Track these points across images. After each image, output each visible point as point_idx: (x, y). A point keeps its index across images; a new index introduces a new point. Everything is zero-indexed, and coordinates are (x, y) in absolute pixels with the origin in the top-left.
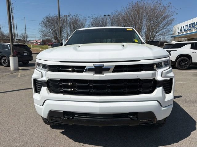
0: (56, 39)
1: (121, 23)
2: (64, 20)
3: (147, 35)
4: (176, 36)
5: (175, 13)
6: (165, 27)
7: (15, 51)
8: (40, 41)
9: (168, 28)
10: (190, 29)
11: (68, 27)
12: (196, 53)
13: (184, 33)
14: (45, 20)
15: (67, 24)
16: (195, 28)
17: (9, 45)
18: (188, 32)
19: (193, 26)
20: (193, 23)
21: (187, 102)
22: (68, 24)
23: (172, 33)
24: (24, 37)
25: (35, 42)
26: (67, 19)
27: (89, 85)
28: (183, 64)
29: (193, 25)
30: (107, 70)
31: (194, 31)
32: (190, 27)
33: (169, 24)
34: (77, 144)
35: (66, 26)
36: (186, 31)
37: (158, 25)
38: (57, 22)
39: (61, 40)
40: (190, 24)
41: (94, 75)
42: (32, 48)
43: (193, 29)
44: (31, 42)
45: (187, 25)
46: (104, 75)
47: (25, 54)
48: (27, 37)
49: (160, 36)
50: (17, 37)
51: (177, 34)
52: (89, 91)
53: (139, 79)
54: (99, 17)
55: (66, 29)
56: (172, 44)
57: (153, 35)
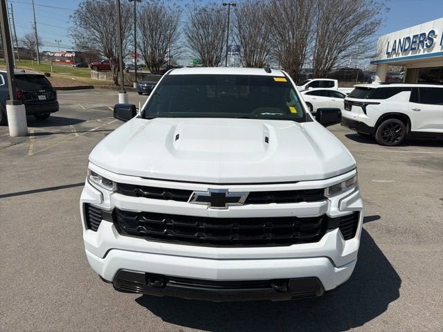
0: (110, 54)
1: (261, 24)
2: (128, 10)
3: (318, 55)
4: (383, 60)
5: (383, 8)
6: (360, 39)
7: (17, 90)
8: (70, 55)
9: (367, 41)
10: (415, 49)
11: (138, 29)
12: (419, 110)
13: (401, 56)
14: (84, 9)
15: (135, 19)
16: (425, 47)
17: (2, 76)
18: (410, 55)
19: (420, 42)
20: (421, 35)
21: (389, 232)
22: (138, 20)
23: (373, 53)
24: (32, 44)
25: (58, 57)
26: (135, 9)
27: (198, 225)
28: (391, 133)
29: (421, 39)
30: (235, 199)
31: (421, 53)
32: (413, 42)
33: (368, 32)
34: (170, 326)
35: (133, 27)
36: (405, 50)
37: (343, 34)
38: (111, 15)
39: (123, 58)
40: (414, 37)
41: (209, 209)
42: (52, 74)
43: (420, 47)
44: (49, 56)
45: (409, 38)
46: (227, 209)
47: (42, 98)
48: (38, 44)
49: (346, 59)
50: (15, 43)
51: (385, 57)
52: (198, 236)
53: (296, 217)
54: (209, 7)
55: (134, 32)
56: (371, 89)
57: (332, 55)
